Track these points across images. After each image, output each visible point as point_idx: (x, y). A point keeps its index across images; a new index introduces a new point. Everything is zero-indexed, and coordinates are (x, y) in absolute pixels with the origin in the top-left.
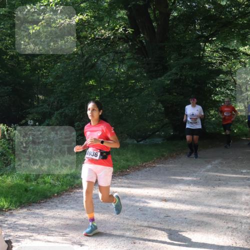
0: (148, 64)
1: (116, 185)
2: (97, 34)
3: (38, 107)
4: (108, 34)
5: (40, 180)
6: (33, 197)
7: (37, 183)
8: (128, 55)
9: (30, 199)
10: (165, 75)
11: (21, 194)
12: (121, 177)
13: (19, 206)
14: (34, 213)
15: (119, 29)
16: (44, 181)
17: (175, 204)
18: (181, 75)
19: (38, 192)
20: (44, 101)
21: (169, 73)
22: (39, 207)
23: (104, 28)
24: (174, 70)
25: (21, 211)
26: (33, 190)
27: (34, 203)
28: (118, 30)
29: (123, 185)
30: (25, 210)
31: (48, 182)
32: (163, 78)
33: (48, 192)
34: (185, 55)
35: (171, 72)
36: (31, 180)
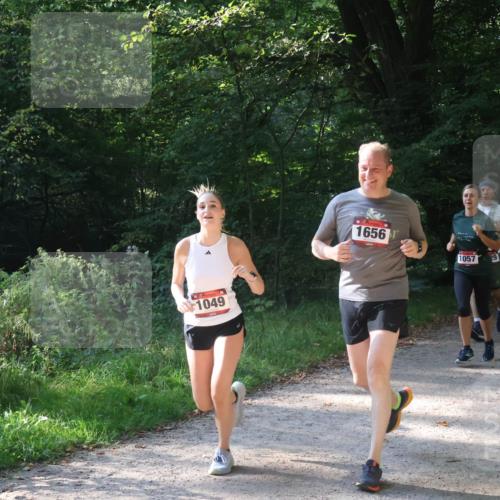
0: (387, 113)
1: (328, 387)
2: (272, 47)
3: (143, 214)
4: (297, 46)
5: (160, 380)
6: (147, 417)
7: (155, 386)
8: (341, 94)
9: (140, 422)
10: (428, 137)
11: (121, 411)
12: (338, 370)
13: (117, 438)
14: (151, 455)
15: (321, 34)
16: (168, 382)
17: (469, 432)
18: (464, 137)
19: (156, 407)
20: (156, 202)
21: (436, 133)
22: (162, 440)
23: (289, 34)
24: (448, 126)
25: (122, 449)
26: (146, 403)
27: (149, 430)
28: (318, 37)
29: (345, 388)
30: (130, 447)
31: (177, 384)
32: (423, 143)
33: (180, 406)
34: (472, 91)
35: (441, 128)
36: (139, 378)
